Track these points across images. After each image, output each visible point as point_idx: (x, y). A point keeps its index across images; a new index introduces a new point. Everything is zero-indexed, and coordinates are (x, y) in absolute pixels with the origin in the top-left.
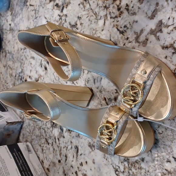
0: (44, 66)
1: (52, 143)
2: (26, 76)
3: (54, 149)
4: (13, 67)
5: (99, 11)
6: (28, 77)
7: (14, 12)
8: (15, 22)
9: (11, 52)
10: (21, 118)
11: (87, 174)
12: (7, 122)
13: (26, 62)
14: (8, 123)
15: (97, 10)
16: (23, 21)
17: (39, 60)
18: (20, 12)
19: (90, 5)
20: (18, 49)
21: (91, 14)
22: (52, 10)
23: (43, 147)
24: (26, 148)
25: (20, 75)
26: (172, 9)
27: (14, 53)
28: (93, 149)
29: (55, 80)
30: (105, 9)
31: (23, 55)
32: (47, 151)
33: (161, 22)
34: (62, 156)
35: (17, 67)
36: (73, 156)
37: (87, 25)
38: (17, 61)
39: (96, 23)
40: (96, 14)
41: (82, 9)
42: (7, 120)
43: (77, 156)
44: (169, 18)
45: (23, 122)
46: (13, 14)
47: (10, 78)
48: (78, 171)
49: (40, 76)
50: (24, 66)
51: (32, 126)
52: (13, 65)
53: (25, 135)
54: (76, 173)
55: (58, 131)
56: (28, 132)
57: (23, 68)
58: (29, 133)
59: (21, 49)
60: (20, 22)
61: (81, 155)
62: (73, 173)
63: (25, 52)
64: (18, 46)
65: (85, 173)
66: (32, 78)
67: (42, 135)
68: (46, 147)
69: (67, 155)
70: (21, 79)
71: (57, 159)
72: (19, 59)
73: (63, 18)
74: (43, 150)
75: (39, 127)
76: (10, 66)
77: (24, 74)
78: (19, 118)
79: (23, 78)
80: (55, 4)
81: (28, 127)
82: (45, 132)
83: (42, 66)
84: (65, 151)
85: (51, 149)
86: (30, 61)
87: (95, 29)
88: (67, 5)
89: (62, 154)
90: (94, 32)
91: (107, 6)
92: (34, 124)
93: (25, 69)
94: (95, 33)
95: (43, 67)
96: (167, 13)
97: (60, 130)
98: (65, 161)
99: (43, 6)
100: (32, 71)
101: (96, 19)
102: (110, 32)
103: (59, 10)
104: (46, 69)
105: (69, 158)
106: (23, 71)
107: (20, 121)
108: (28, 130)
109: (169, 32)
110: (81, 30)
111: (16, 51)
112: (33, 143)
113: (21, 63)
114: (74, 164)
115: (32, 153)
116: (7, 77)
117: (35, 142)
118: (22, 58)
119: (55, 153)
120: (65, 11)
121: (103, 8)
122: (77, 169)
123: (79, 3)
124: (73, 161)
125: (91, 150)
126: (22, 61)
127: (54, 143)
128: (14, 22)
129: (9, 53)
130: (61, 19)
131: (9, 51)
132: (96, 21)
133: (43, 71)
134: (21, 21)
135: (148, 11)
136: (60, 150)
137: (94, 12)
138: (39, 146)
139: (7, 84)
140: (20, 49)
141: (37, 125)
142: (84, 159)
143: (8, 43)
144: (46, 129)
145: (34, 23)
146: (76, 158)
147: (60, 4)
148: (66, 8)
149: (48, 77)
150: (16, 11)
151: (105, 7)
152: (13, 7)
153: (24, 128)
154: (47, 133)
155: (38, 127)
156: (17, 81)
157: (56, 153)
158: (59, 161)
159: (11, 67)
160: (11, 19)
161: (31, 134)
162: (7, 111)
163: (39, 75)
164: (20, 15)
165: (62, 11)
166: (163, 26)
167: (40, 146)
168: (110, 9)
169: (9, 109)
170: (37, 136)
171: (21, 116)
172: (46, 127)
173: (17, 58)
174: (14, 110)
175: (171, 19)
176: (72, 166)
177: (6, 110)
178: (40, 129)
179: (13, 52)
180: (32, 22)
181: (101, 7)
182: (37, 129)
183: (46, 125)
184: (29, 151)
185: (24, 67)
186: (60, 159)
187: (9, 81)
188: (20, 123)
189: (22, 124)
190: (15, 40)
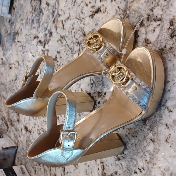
4: (6, 96)
5: (73, 46)
7: (5, 48)
8: (6, 57)
9: (4, 83)
10: (15, 143)
12: (2, 148)
14: (3, 149)
15: (72, 46)
16: (13, 55)
18: (10, 47)
19: (66, 42)
20: (10, 80)
21: (68, 49)
22: (36, 46)
23: (36, 168)
24: (21, 170)
27: (7, 84)
28: (77, 167)
30: (78, 45)
31: (15, 86)
32: (39, 173)
36: (61, 175)
37: (65, 58)
38: (9, 92)
39: (72, 56)
40: (71, 49)
41: (60, 44)
42: (2, 146)
43: (64, 174)
46: (4, 50)
47: (5, 107)
51: (25, 150)
52: (7, 95)
53: (20, 159)
56: (22, 155)
58: (23, 157)
59: (13, 81)
60: (10, 56)
61: (67, 173)
63: (16, 83)
64: (9, 78)
68: (38, 168)
69: (56, 174)
72: (11, 90)
73: (46, 52)
74: (35, 171)
76: (3, 96)
78: (14, 143)
80: (38, 40)
81: (22, 151)
84: (54, 171)
85: (43, 170)
88: (48, 42)
89: (52, 174)
91: (80, 42)
99: (29, 42)
101: (72, 53)
103: (42, 46)
107: (14, 146)
108: (22, 154)
110: (61, 63)
111: (8, 83)
112: (27, 165)
115: (26, 175)
116: (2, 106)
117: (29, 165)
118: (13, 88)
120: (47, 47)
121: (76, 44)
123: (58, 40)
125: (75, 168)
128: (5, 57)
129: (2, 84)
130: (44, 53)
131: (2, 83)
132: (72, 54)
134: (11, 55)
136: (50, 170)
137: (70, 48)
138: (32, 168)
139: (2, 112)
140: (11, 81)
143: (1, 75)
145: (22, 57)
147: (42, 40)
148: (48, 44)
150: (7, 47)
151: (78, 43)
152: (4, 43)
153: (18, 152)
157: (47, 173)
159: (5, 97)
160: (3, 54)
161: (25, 158)
162: (3, 137)
164: (10, 50)
165: (44, 47)
167: (33, 167)
168: (82, 44)
169: (4, 135)
173: (9, 88)
174: (9, 136)
177: (2, 137)
179: (5, 84)
180: (20, 56)
181: (75, 43)
184: (23, 173)
187: (3, 109)
188: (15, 148)
189: (16, 148)
190: (7, 72)
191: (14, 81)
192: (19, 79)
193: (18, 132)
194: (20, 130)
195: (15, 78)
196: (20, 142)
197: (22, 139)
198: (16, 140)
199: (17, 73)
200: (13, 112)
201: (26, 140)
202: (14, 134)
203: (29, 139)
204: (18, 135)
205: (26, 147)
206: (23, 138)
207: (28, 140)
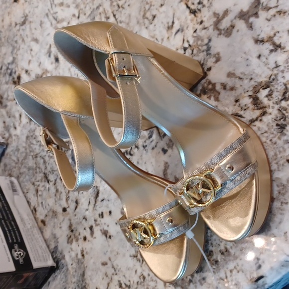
0: (55, 56)
1: (56, 180)
2: (20, 70)
3: (57, 191)
6: (24, 72)
10: (3, 138)
11: (109, 231)
13: (22, 46)
17: (47, 44)
20: (11, 24)
23: (39, 186)
24: (10, 185)
25: (10, 67)
31: (19, 34)
32: (45, 194)
34: (69, 202)
35: (5, 54)
36: (89, 202)
38: (6, 44)
43: (96, 202)
45: (7, 145)
48: (94, 225)
49: (46, 72)
50: (19, 52)
51: (23, 152)
53: (8, 167)
54: (91, 228)
56: (14, 161)
57: (15, 56)
58: (16, 163)
59: (16, 25)
61: (102, 200)
62: (85, 229)
63: (23, 30)
64: (10, 19)
65: (106, 228)
66: (31, 73)
67: (39, 168)
68: (44, 186)
69: (79, 201)
70: (11, 74)
71: (60, 205)
72: (9, 41)
74: (37, 191)
75: (35, 154)
77: (17, 66)
79: (15, 73)
81: (14, 153)
82: (45, 162)
83: (50, 56)
84: (76, 194)
85: (53, 190)
86: (29, 46)
87: (149, 2)
89: (71, 198)
90: (147, 7)
92: (26, 149)
93: (19, 57)
94: (149, 9)
95: (52, 57)
97: (70, 161)
98: (74, 208)
100: (31, 62)
102: (174, 10)
104: (57, 60)
105: (82, 204)
106: (16, 61)
108: (15, 158)
111: (6, 27)
112: (21, 179)
113: (14, 48)
114: (88, 214)
115: (18, 195)
117: (25, 179)
118: (15, 39)
119: (58, 197)
122: (94, 222)
124: (87, 210)
126: (15, 45)
127: (58, 180)
133: (52, 63)
136: (67, 192)
138: (31, 185)
140: (13, 24)
141: (31, 151)
142: (107, 206)
144: (47, 158)
146: (93, 206)
149: (59, 73)
153: (7, 155)
154: (47, 164)
155: (32, 154)
156: (3, 76)
157: (60, 196)
158: (64, 210)
161: (20, 165)
163: (43, 70)
167: (33, 184)
170: (29, 169)
171: (5, 134)
172: (47, 155)
173: (6, 37)
176: (85, 218)
178: (36, 157)
182: (31, 157)
184: (14, 190)
185: (17, 55)
186: (65, 206)
188: (2, 145)
189: (5, 147)
190: (6, 7)
191: (18, 26)
192: (30, 22)
193: (12, 119)
194: (17, 115)
195: (22, 20)
196: (14, 138)
197: (18, 132)
198: (6, 132)
199: (27, 12)
200: (7, 83)
201: (26, 135)
202: (4, 122)
203: (34, 134)
204: (12, 125)
205: (24, 147)
206: (22, 131)
207: (32, 136)
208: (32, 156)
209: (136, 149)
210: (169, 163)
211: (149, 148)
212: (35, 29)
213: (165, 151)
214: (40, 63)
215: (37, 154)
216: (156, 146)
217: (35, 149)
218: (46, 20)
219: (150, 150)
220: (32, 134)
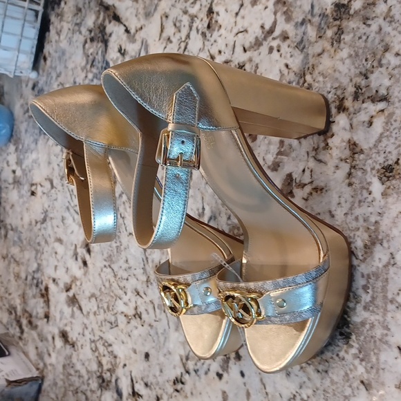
0: (82, 259)
2: (47, 279)
4: (20, 258)
6: (51, 281)
7: (20, 147)
8: (24, 167)
9: (17, 228)
10: (38, 369)
12: (7, 380)
13: (46, 248)
14: (10, 383)
16: (39, 165)
17: (72, 244)
18: (33, 146)
20: (31, 222)
25: (36, 276)
26: (308, 153)
27: (23, 231)
29: (103, 288)
31: (40, 234)
33: (290, 176)
35: (29, 260)
38: (28, 247)
42: (8, 375)
44: (304, 171)
45: (43, 378)
46: (19, 151)
47: (16, 283)
49: (74, 279)
50: (43, 257)
51: (61, 387)
52: (21, 256)
55: (113, 397)
56: (53, 399)
57: (39, 262)
59: (37, 223)
60: (32, 166)
63: (45, 229)
64: (30, 216)
66: (59, 282)
70: (37, 286)
72: (32, 243)
75: (75, 388)
76: (14, 257)
77: (43, 274)
78: (34, 370)
79: (42, 283)
81: (52, 389)
82: (87, 399)
83: (76, 259)
86: (53, 248)
92: (64, 383)
93: (44, 263)
95: (79, 259)
96: (300, 160)
97: (115, 395)
100: (58, 268)
102: (202, 193)
104: (85, 263)
106: (41, 268)
107: (35, 376)
108: (53, 396)
109: (305, 197)
111: (26, 227)
113: (37, 251)
116: (9, 280)
118: (37, 241)
126: (38, 248)
128: (21, 167)
129: (12, 230)
131: (12, 227)
133: (80, 268)
134: (34, 165)
135: (266, 154)
139: (10, 294)
140: (34, 223)
141: (70, 385)
143: (11, 208)
144: (89, 393)
145: (60, 170)
149: (90, 281)
150: (26, 145)
152: (18, 136)
153: (44, 391)
155: (72, 388)
156: (30, 289)
159: (17, 259)
160: (16, 161)
162: (9, 354)
163: (71, 276)
164: (33, 152)
166: (294, 184)
169: (13, 350)
171: (39, 364)
172: (89, 389)
173: (28, 239)
174: (24, 353)
175: (307, 173)
177: (7, 353)
178: (77, 393)
179: (20, 229)
180: (56, 167)
182: (70, 393)
183: (88, 384)
185: (42, 260)
187: (13, 288)
188: (36, 380)
189: (40, 382)
190: (24, 203)
191: (39, 224)
192: (51, 218)
193: (45, 342)
194: (50, 338)
195: (42, 216)
196: (49, 368)
197: (53, 359)
198: (40, 361)
199: (46, 206)
200: (34, 297)
201: (62, 363)
202: (37, 348)
203: (71, 361)
204: (45, 350)
205: (62, 380)
206: (57, 358)
207: (69, 365)
208: (72, 391)
209: (187, 374)
210: (227, 392)
211: (202, 372)
212: (58, 226)
213: (220, 376)
214: (67, 269)
215: (77, 389)
216: (209, 370)
217: (75, 381)
218: (67, 215)
219: (203, 376)
220: (68, 362)
